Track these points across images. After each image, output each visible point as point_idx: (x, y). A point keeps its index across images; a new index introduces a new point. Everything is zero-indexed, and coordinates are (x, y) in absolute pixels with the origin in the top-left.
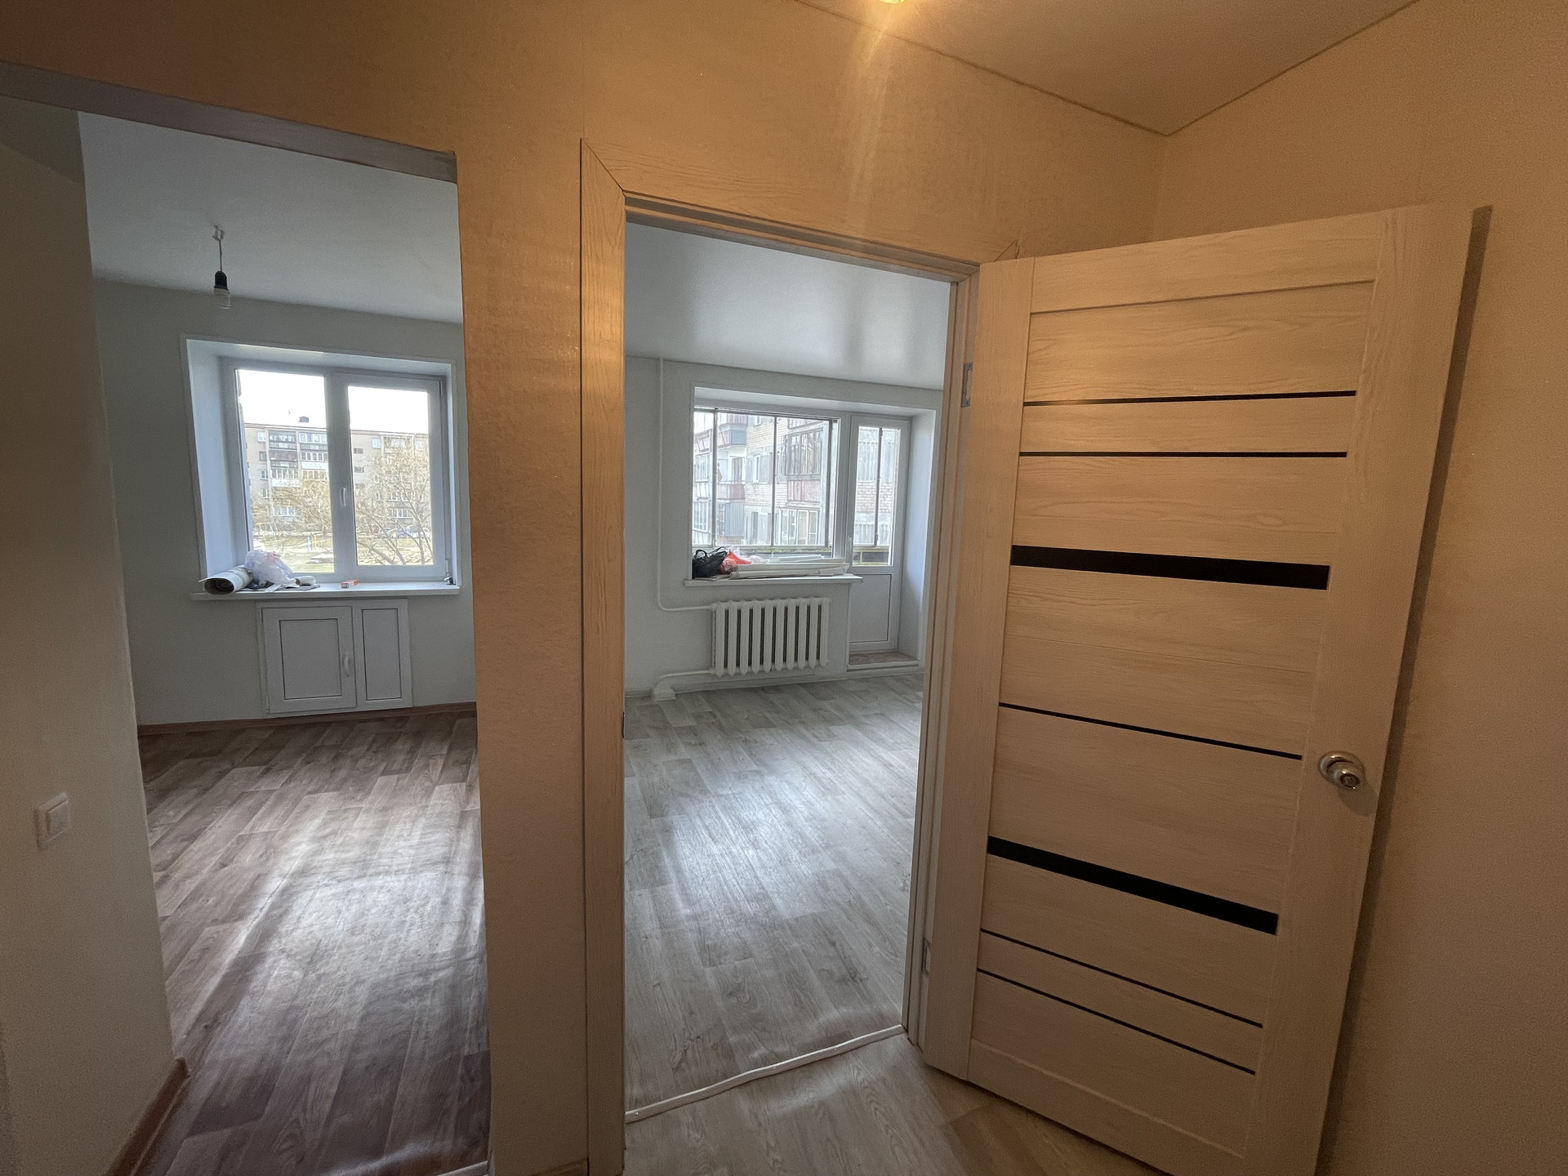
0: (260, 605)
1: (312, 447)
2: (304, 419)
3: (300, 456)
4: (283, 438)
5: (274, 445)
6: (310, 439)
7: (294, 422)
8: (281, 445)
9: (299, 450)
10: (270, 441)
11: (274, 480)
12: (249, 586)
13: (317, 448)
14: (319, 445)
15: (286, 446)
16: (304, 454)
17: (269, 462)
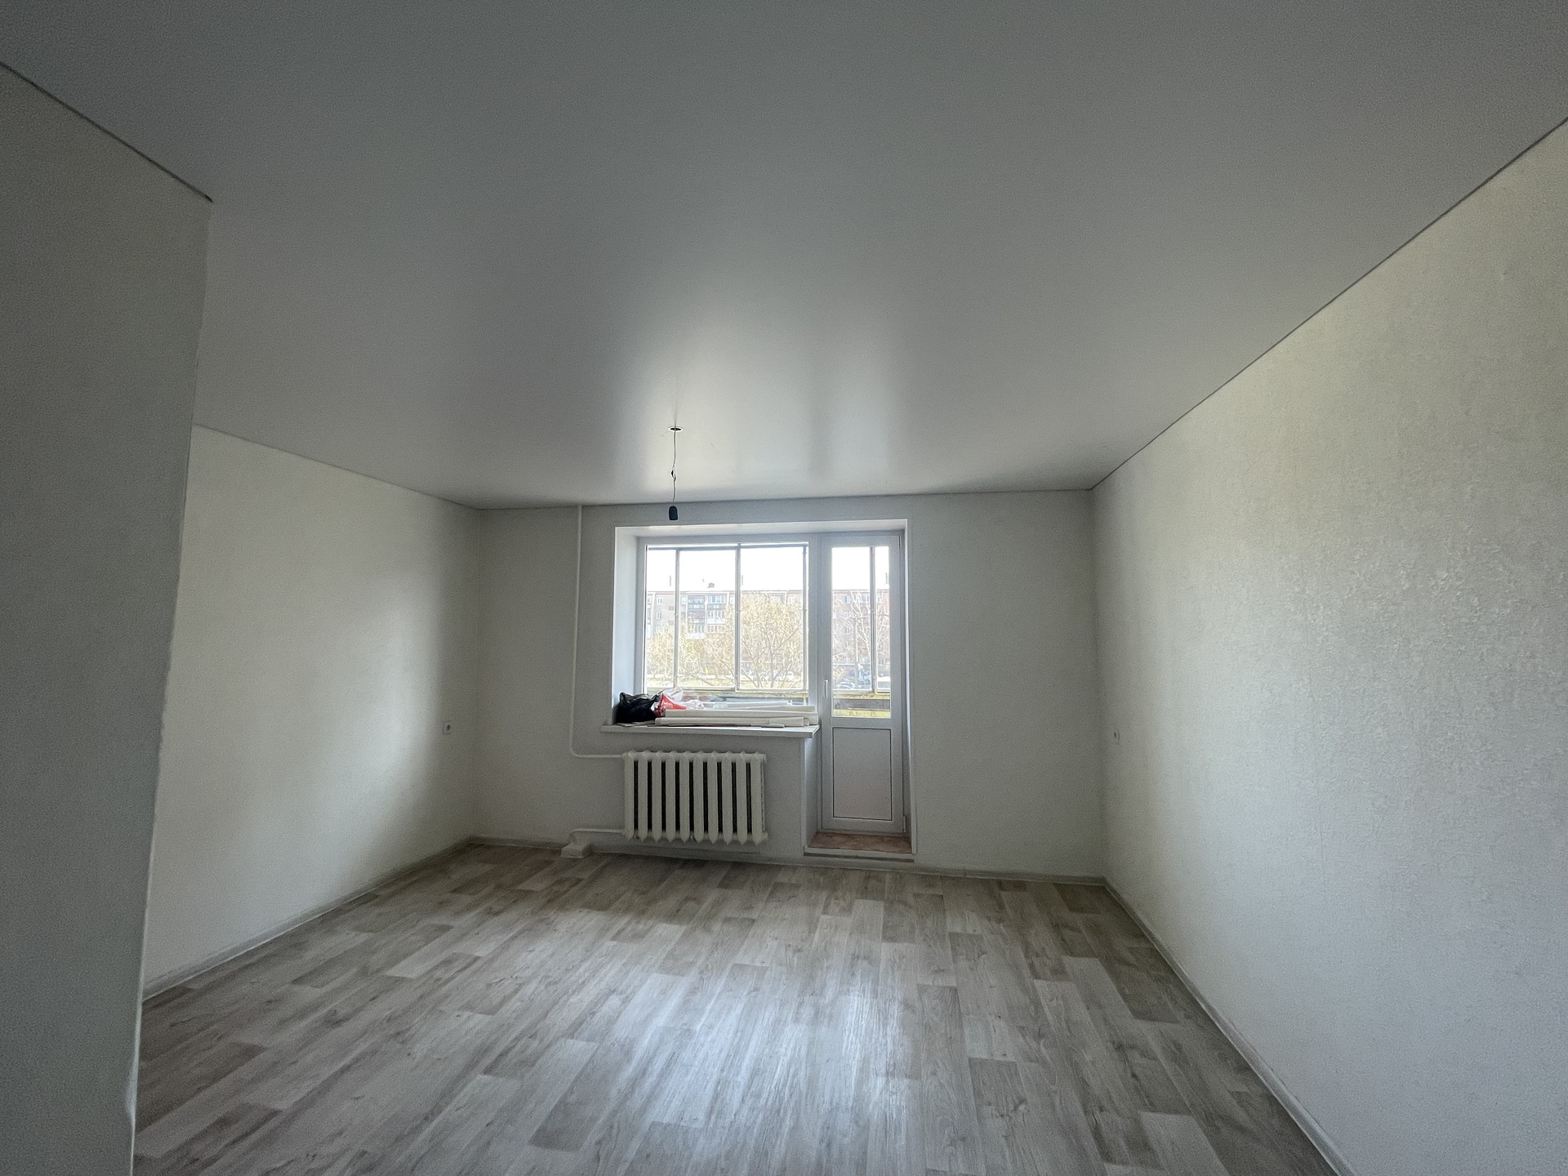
1: (715, 607)
2: (711, 585)
4: (696, 601)
5: (691, 606)
6: (714, 601)
7: (703, 588)
8: (695, 606)
10: (689, 604)
13: (718, 607)
15: (698, 606)
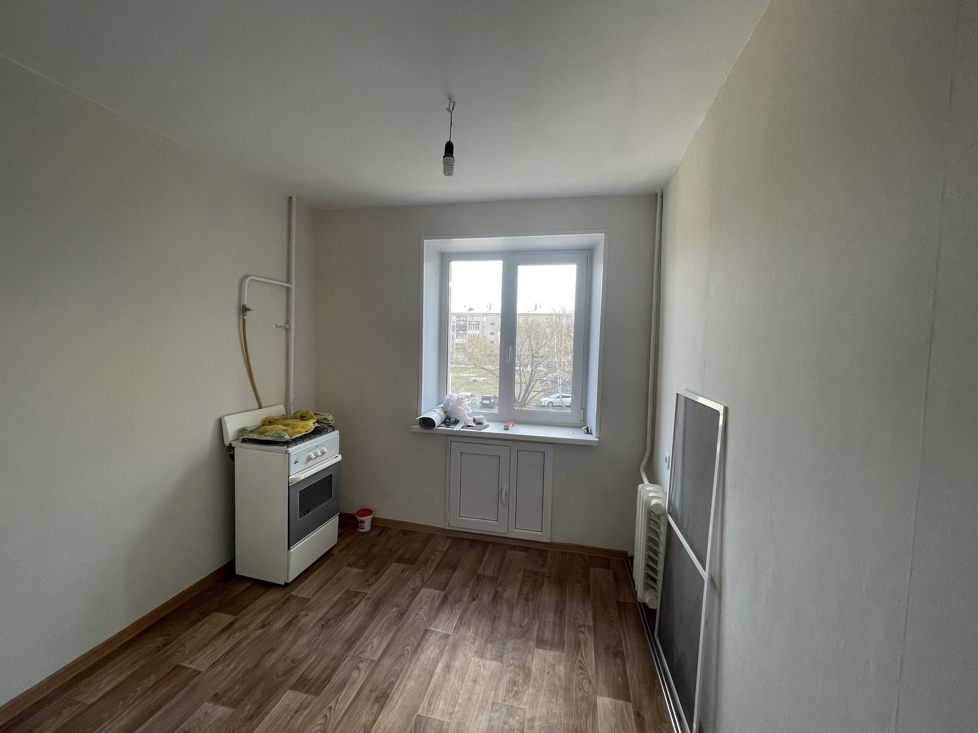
0: (450, 439)
3: (468, 328)
9: (467, 325)
11: (457, 340)
12: (444, 422)
14: (476, 322)
16: (469, 327)
17: (455, 331)
